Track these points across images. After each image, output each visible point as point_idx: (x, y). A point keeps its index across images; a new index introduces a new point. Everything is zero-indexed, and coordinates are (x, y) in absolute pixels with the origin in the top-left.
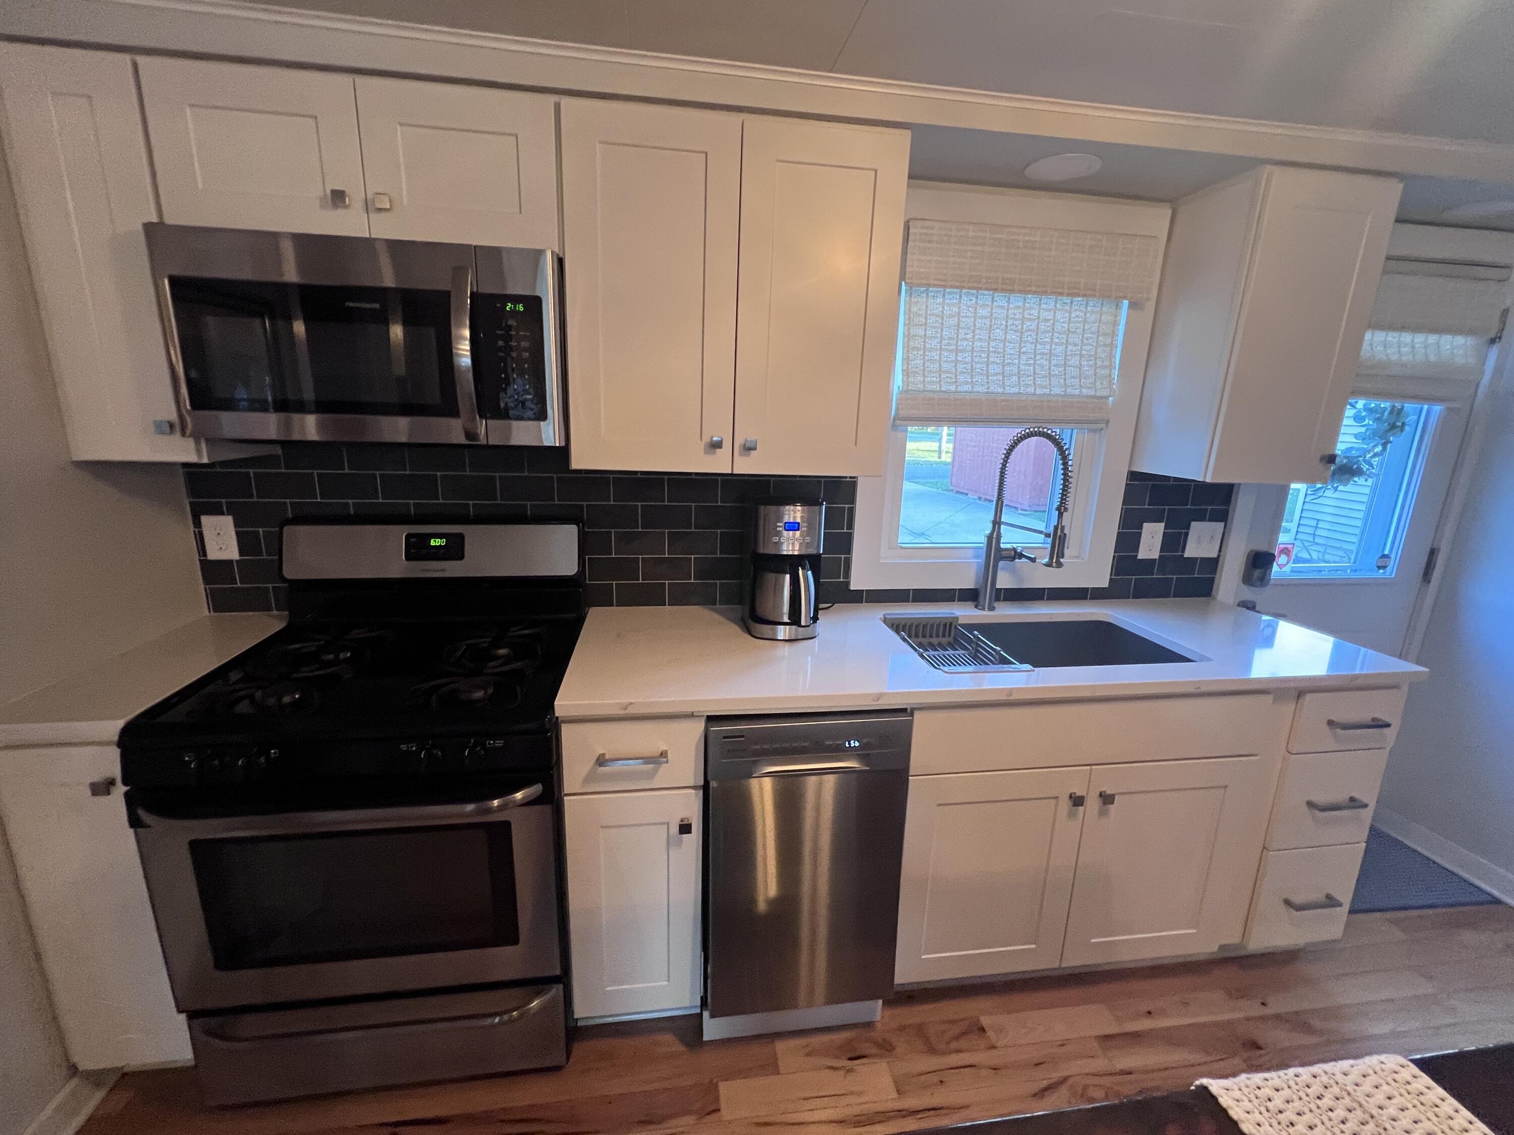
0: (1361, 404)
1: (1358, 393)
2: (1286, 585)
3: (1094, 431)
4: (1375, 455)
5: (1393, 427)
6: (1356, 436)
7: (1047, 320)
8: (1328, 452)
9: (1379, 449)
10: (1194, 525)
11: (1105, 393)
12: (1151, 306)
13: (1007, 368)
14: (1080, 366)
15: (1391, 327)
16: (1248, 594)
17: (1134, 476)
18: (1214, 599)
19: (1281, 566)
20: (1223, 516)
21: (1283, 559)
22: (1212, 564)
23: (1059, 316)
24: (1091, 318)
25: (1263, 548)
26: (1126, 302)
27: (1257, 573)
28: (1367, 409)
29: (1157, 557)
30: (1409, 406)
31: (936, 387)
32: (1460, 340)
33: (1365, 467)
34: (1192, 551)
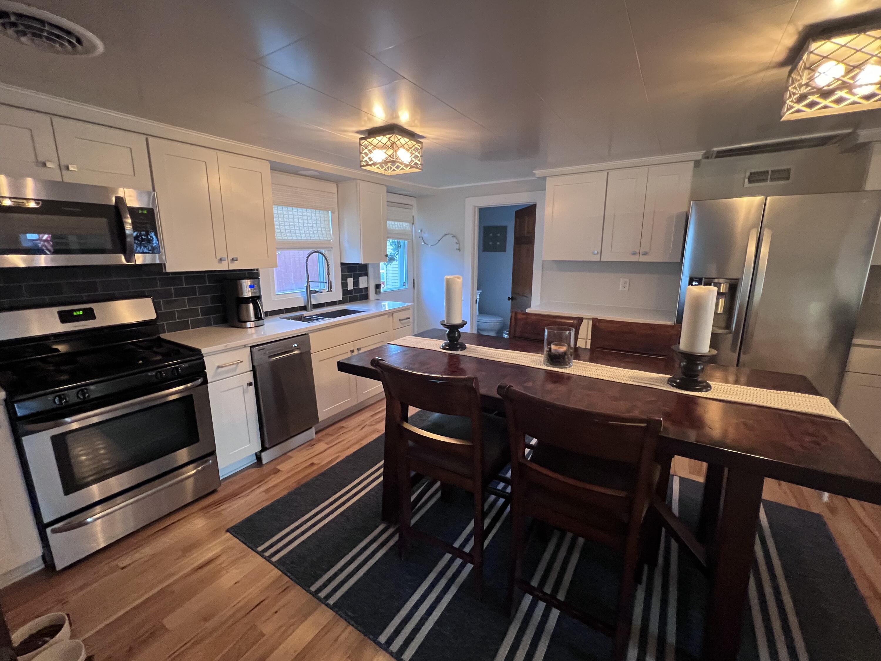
0: (391, 241)
1: (390, 238)
2: (385, 293)
3: (329, 251)
4: (397, 255)
5: (398, 247)
6: (392, 249)
7: (309, 216)
8: (386, 254)
9: (397, 253)
10: (360, 278)
11: (329, 239)
12: (337, 213)
13: (301, 231)
14: (321, 231)
15: (392, 220)
16: (377, 297)
17: (342, 264)
18: (369, 299)
19: (383, 288)
20: (366, 275)
21: (382, 286)
22: (367, 289)
23: (313, 215)
24: (322, 216)
25: (378, 283)
26: (330, 212)
27: (378, 290)
28: (392, 242)
29: (353, 289)
30: (400, 241)
31: (280, 238)
32: (407, 224)
33: (395, 258)
34: (361, 286)
